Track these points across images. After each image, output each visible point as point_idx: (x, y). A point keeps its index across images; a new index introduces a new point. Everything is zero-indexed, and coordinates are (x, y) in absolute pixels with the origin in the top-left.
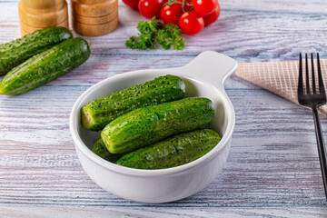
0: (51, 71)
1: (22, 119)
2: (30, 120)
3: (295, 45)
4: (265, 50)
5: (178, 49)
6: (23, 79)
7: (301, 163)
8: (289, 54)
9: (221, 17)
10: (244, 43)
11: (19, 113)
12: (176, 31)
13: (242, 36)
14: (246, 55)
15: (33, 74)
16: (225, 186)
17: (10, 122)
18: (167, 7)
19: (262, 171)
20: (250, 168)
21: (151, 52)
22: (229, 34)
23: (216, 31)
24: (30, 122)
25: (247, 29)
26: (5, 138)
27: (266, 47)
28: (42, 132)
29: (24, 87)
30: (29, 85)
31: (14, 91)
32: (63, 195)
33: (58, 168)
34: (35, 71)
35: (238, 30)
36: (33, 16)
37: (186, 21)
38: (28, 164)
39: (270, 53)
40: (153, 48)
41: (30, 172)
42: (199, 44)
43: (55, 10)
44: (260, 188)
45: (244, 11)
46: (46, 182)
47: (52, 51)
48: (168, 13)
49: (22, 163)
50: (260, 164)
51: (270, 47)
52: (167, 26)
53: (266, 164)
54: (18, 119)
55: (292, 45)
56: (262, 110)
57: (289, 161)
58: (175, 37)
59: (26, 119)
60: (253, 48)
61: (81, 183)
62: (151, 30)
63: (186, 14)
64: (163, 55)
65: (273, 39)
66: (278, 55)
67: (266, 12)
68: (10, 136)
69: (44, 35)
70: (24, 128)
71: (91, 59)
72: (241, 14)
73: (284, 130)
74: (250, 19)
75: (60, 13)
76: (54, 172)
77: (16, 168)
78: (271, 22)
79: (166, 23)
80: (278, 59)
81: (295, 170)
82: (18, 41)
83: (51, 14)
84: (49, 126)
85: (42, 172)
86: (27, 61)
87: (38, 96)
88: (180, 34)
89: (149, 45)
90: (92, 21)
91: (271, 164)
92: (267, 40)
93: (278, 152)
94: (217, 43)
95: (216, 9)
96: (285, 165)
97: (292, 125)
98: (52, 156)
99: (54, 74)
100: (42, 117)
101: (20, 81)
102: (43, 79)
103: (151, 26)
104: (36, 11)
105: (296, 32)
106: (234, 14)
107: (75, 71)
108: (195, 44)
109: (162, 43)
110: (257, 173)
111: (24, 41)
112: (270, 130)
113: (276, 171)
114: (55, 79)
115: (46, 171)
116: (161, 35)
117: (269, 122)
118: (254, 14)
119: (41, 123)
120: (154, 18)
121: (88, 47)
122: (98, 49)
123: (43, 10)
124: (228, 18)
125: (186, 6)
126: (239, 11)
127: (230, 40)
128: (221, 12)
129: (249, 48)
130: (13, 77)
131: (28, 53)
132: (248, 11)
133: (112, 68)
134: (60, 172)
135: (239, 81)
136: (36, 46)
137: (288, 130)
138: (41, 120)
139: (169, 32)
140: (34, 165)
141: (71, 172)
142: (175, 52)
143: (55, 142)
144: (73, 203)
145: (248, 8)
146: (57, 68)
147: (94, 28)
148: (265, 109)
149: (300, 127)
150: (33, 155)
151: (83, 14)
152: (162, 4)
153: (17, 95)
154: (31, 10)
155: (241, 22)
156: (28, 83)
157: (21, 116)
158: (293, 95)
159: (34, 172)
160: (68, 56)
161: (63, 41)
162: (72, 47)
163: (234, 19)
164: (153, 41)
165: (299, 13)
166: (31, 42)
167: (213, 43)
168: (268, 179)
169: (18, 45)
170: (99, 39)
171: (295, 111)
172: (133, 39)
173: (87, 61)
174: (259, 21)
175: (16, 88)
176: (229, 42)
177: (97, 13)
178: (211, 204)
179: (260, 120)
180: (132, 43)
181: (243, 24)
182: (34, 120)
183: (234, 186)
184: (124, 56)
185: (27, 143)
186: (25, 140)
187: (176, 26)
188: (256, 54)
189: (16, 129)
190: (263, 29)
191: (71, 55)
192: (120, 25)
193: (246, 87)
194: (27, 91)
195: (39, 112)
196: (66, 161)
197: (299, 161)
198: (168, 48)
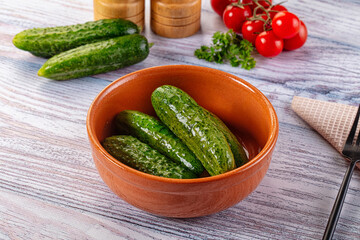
0: (97, 63)
1: (50, 106)
2: (58, 108)
4: (338, 90)
5: (246, 68)
6: (63, 66)
7: (311, 217)
9: (309, 43)
10: (320, 77)
11: (52, 99)
12: (250, 48)
13: (321, 69)
14: (315, 91)
15: (76, 63)
16: (218, 220)
17: (38, 105)
20: (254, 209)
22: (309, 64)
23: (297, 58)
24: (57, 111)
25: (331, 63)
26: (24, 120)
27: (341, 86)
28: (64, 123)
30: (71, 73)
31: (54, 75)
32: (50, 190)
33: (59, 162)
34: (79, 60)
35: (321, 61)
37: (263, 40)
38: (32, 151)
39: (342, 94)
40: (221, 62)
41: (29, 159)
42: (272, 68)
43: (126, 2)
44: (254, 233)
45: (338, 43)
46: (40, 173)
47: (105, 44)
49: (27, 149)
50: (266, 208)
51: (346, 87)
52: (242, 42)
53: (272, 209)
54: (44, 104)
56: (300, 151)
57: (299, 211)
58: (246, 56)
59: (54, 107)
60: (327, 84)
61: (73, 182)
66: (349, 98)
68: (31, 119)
69: (105, 25)
70: (48, 114)
72: (334, 45)
73: (312, 178)
74: (340, 53)
75: (132, 5)
76: (54, 165)
77: (17, 152)
80: (347, 102)
81: (301, 222)
82: (78, 26)
83: (122, 5)
84: (73, 118)
85: (41, 162)
86: (78, 48)
88: (253, 53)
89: (217, 59)
91: (278, 210)
92: (347, 79)
93: (292, 199)
94: (291, 71)
96: (292, 215)
97: (323, 176)
98: (60, 148)
99: (101, 67)
100: (71, 108)
101: (61, 67)
102: (88, 70)
103: (225, 38)
106: (325, 45)
108: (267, 67)
109: (232, 59)
110: (257, 216)
111: (83, 27)
112: (296, 174)
113: (280, 218)
115: (46, 162)
116: (234, 50)
117: (301, 166)
119: (67, 114)
122: (164, 51)
124: (316, 47)
125: (268, 25)
127: (307, 71)
129: (322, 84)
130: (56, 60)
131: (83, 40)
132: (343, 44)
134: (59, 166)
135: (292, 116)
136: (94, 35)
137: (316, 179)
138: (69, 111)
140: (38, 154)
141: (69, 169)
142: (241, 71)
143: (71, 135)
144: (55, 200)
145: (345, 41)
146: (104, 62)
148: (303, 152)
149: (332, 179)
150: (43, 143)
152: (247, 17)
155: (329, 55)
156: (69, 70)
157: (52, 103)
158: (341, 142)
159: (34, 161)
160: (119, 51)
163: (323, 49)
164: (222, 56)
166: (89, 29)
167: (287, 70)
168: (267, 226)
169: (75, 30)
170: (170, 41)
171: (336, 162)
172: (204, 49)
174: (349, 57)
175: (55, 72)
176: (305, 73)
177: (171, 13)
179: (292, 162)
180: (201, 53)
181: (330, 57)
182: (62, 109)
183: (227, 223)
185: (43, 131)
186: (42, 127)
187: (251, 44)
188: (326, 91)
189: (39, 114)
190: (349, 66)
193: (296, 124)
195: (71, 102)
196: (71, 157)
197: (311, 214)
198: (237, 65)
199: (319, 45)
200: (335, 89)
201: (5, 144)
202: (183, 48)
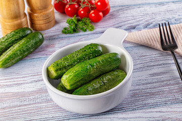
0: (24, 52)
1: (13, 80)
2: (17, 80)
3: (154, 20)
4: (138, 25)
5: (91, 31)
6: (10, 58)
7: (171, 81)
8: (152, 25)
9: (111, 11)
10: (126, 23)
11: (11, 77)
12: (88, 21)
13: (124, 19)
14: (128, 29)
15: (15, 55)
16: (132, 99)
17: (7, 82)
18: (81, 9)
19: (150, 88)
20: (144, 88)
21: (76, 34)
22: (117, 19)
23: (109, 19)
24: (18, 81)
25: (126, 15)
26: (5, 91)
27: (138, 23)
28: (25, 85)
29: (11, 62)
30: (14, 61)
31: (6, 65)
32: (44, 117)
33: (38, 103)
34: (16, 53)
35: (121, 16)
36: (9, 24)
38: (21, 104)
39: (141, 26)
40: (77, 32)
41: (23, 107)
42: (102, 26)
43: (21, 19)
44: (153, 97)
45: (122, 6)
46: (33, 111)
47: (23, 41)
48: (82, 12)
49: (18, 103)
50: (148, 85)
51: (141, 23)
53: (152, 85)
54: (10, 80)
55: (152, 20)
56: (143, 56)
57: (164, 81)
58: (88, 25)
59: (15, 80)
60: (132, 25)
61: (53, 109)
62: (74, 23)
63: (92, 12)
64: (84, 35)
65: (141, 19)
66: (146, 27)
67: (134, 5)
68: (8, 90)
69: (17, 33)
70: (15, 84)
71: (45, 43)
72: (121, 8)
73: (158, 65)
74: (127, 10)
75: (23, 20)
76: (37, 105)
77: (15, 107)
78: (138, 10)
79: (82, 18)
80: (146, 29)
81: (168, 85)
82: (3, 38)
83: (19, 21)
84: (29, 81)
85: (30, 107)
86: (11, 48)
87: (19, 66)
88: (90, 22)
89: (75, 31)
90: (41, 22)
91: (155, 84)
92: (138, 20)
93: (157, 77)
95: (108, 7)
96: (162, 84)
97: (161, 62)
99: (26, 53)
100: (24, 77)
101: (8, 59)
102: (20, 57)
103: (74, 20)
104: (11, 21)
105: (153, 13)
106: (117, 9)
107: (37, 50)
109: (82, 29)
110: (148, 90)
111: (6, 38)
112: (150, 66)
113: (158, 87)
114: (27, 56)
115: (32, 106)
116: (80, 25)
117: (149, 62)
118: (128, 7)
119: (24, 80)
120: (75, 16)
121: (42, 36)
122: (47, 37)
123: (14, 20)
124: (114, 11)
125: (91, 7)
126: (120, 6)
128: (111, 8)
129: (129, 25)
130: (4, 57)
131: (10, 44)
132: (125, 6)
133: (57, 46)
134: (40, 105)
135: (128, 43)
136: (14, 39)
137: (160, 65)
138: (24, 79)
139: (85, 23)
140: (25, 103)
141: (46, 104)
142: (89, 32)
143: (34, 89)
144: (51, 120)
145: (124, 4)
146: (27, 50)
147: (43, 26)
148: (145, 56)
149: (166, 62)
150: (24, 98)
151: (36, 19)
152: (78, 8)
153: (7, 67)
154: (7, 20)
156: (13, 60)
157: (12, 78)
158: (159, 46)
159: (26, 107)
160: (32, 42)
161: (28, 35)
162: (34, 37)
163: (118, 11)
164: (77, 28)
165: (152, 4)
166: (10, 38)
167: (109, 25)
168: (155, 92)
169: (3, 40)
170: (46, 31)
171: (162, 55)
172: (65, 29)
173: (43, 44)
174: (132, 10)
175: (7, 63)
176: (118, 23)
177: (44, 17)
178: (127, 110)
179: (144, 62)
180: (66, 31)
181: (123, 13)
182: (20, 79)
183: (137, 98)
184: (62, 38)
185: (19, 92)
186: (17, 91)
187: (88, 19)
188: (134, 28)
189: (10, 86)
190: (135, 14)
191: (34, 42)
192: (56, 23)
193: (132, 46)
194: (13, 64)
195: (22, 75)
196: (42, 98)
197: (169, 80)
198: (85, 31)
199: (114, 10)
200: (137, 25)
201: (5, 105)
202: (55, 32)
